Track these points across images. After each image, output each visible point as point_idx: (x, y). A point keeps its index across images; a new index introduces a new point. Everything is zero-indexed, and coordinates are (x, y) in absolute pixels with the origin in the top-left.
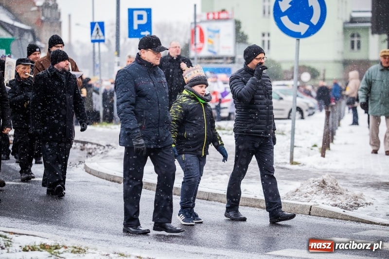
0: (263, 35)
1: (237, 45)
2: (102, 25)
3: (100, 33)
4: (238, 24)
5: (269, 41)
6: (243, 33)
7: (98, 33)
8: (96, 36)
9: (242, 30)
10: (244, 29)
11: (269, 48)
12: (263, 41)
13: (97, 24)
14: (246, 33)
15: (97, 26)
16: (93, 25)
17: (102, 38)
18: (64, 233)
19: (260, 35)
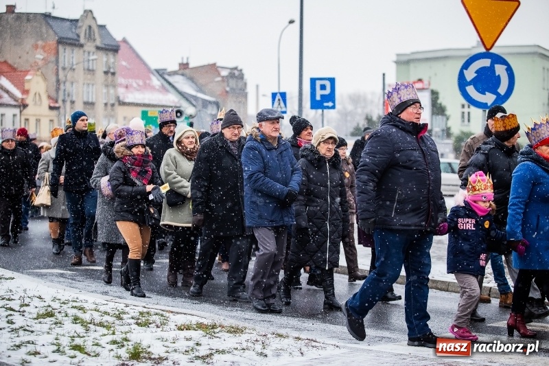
0: (463, 106)
1: (434, 117)
2: (283, 95)
3: (282, 104)
4: (435, 96)
5: (469, 113)
6: (441, 104)
7: (279, 104)
8: (278, 108)
9: (439, 101)
10: (442, 100)
11: (469, 121)
12: (463, 113)
13: (278, 95)
14: (444, 103)
15: (278, 97)
16: (274, 95)
17: (284, 109)
18: (226, 313)
19: (460, 106)
